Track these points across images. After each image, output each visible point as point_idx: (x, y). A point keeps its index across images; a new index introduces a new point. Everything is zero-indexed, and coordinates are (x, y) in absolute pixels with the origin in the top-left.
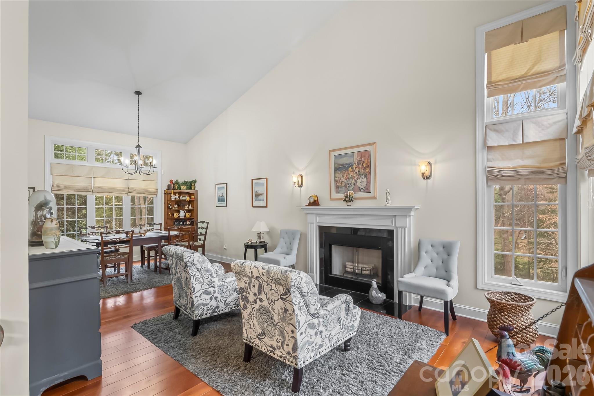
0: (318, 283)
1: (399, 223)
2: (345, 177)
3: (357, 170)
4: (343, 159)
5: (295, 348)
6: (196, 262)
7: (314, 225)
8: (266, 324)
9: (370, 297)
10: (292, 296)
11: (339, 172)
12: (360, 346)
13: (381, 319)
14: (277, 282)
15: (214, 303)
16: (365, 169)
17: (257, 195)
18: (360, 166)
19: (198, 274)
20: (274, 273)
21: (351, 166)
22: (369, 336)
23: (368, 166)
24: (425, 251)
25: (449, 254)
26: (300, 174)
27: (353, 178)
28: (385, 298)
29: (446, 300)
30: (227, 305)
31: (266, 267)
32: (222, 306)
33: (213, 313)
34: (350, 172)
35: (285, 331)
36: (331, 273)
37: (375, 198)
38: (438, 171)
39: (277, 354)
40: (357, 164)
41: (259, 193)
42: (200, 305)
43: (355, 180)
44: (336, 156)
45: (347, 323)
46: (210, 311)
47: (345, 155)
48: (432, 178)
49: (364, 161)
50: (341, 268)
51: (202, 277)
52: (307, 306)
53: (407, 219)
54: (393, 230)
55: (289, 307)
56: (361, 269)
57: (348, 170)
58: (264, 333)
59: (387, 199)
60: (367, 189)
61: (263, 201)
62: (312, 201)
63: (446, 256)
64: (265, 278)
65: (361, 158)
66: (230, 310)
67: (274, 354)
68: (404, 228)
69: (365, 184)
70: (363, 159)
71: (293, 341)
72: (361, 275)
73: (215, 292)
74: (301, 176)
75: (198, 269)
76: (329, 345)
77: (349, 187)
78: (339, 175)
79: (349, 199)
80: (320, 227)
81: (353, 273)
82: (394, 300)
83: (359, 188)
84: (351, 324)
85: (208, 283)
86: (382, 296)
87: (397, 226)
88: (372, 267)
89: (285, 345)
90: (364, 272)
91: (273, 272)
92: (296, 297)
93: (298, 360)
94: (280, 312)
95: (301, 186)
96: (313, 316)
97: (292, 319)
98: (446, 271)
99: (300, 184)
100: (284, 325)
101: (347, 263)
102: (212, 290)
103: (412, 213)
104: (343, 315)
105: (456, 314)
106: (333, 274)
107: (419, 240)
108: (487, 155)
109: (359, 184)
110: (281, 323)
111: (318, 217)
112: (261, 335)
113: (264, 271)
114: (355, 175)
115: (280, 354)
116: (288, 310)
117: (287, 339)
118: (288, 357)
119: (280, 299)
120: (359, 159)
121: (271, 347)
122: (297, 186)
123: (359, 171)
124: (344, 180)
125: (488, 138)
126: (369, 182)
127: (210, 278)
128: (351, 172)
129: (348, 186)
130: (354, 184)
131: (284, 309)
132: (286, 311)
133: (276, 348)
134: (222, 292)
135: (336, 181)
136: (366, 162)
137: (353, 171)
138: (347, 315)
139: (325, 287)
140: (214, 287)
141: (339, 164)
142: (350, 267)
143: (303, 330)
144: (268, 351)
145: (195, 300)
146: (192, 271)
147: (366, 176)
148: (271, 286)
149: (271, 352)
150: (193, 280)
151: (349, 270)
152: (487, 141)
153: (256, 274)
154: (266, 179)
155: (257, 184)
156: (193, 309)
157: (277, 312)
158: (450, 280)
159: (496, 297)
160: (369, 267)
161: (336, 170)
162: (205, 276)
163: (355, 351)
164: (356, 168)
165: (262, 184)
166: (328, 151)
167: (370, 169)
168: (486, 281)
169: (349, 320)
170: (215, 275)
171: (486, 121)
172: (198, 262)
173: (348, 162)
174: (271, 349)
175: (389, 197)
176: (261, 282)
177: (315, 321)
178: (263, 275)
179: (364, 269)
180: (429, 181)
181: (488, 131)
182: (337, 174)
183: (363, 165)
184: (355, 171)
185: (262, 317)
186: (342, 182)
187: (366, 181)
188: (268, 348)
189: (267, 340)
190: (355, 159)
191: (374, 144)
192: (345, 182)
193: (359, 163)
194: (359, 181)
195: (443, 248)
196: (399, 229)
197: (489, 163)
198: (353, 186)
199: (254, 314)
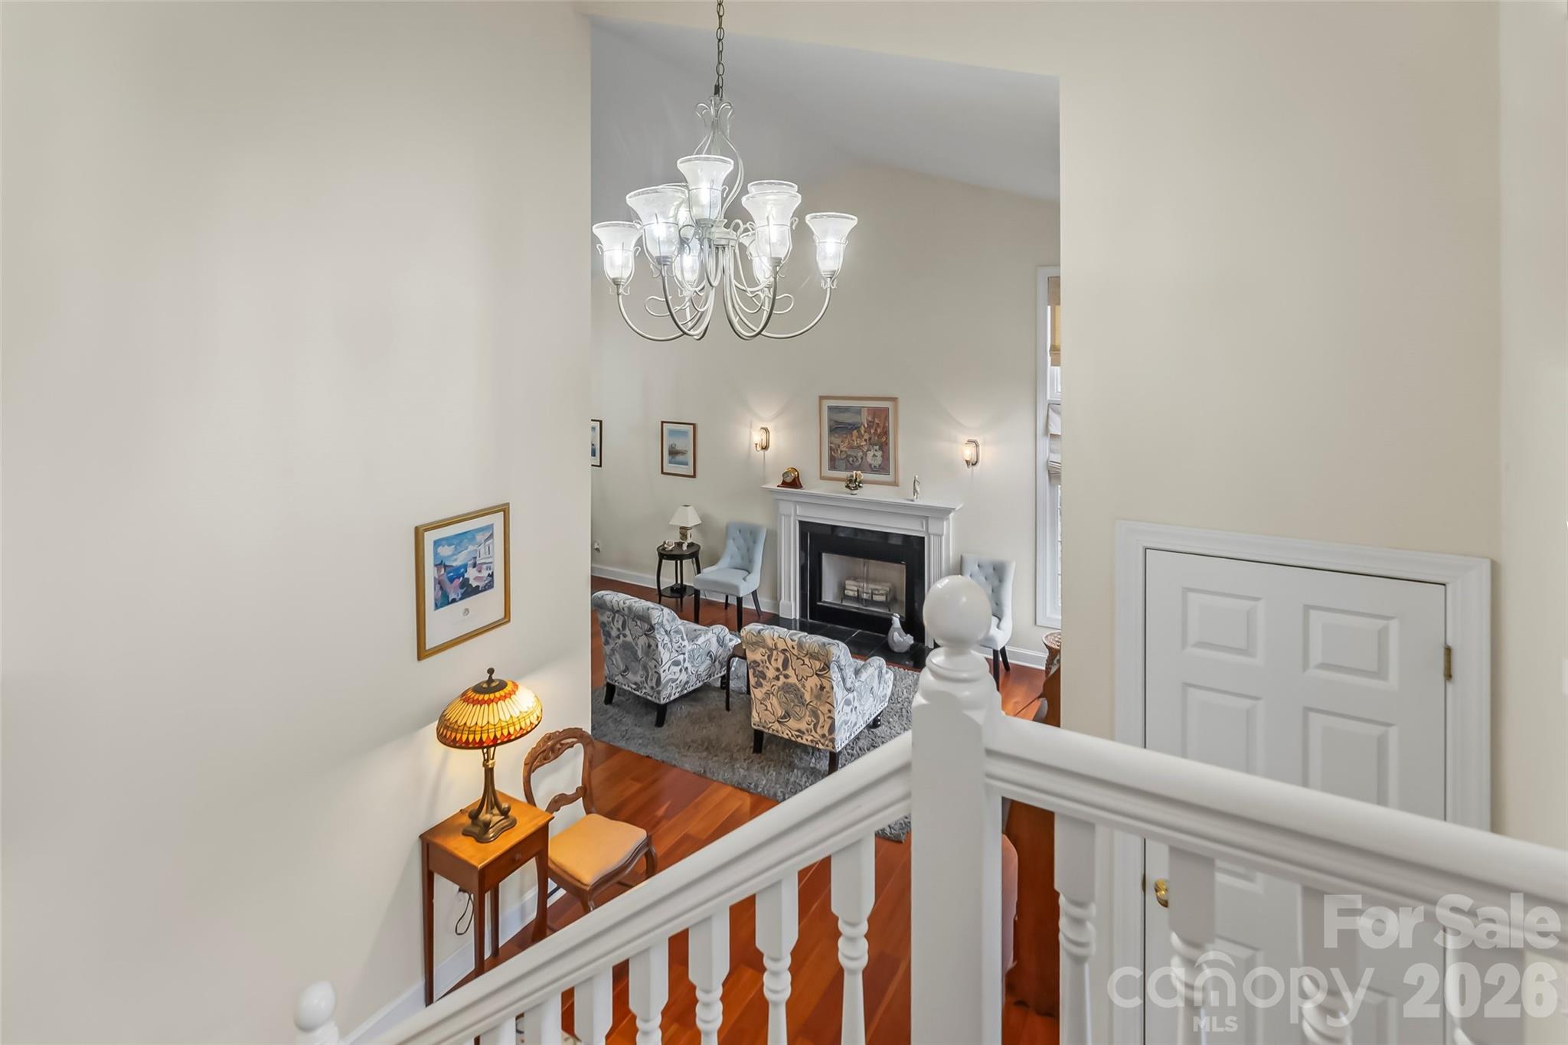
0: (798, 618)
1: (933, 528)
2: (846, 445)
3: (867, 436)
4: (842, 414)
5: (832, 729)
6: (665, 622)
7: (792, 518)
8: (792, 704)
9: (890, 642)
10: (831, 671)
11: (837, 435)
12: (891, 720)
13: (911, 677)
14: (813, 656)
15: (683, 677)
16: (879, 436)
17: (673, 453)
18: (872, 431)
19: (666, 638)
20: (809, 646)
21: (856, 429)
22: (899, 705)
23: (886, 433)
24: (969, 573)
25: (1001, 580)
26: (764, 426)
27: (859, 447)
28: (912, 642)
29: (995, 649)
30: (698, 676)
31: (796, 638)
32: (693, 678)
33: (682, 691)
34: (854, 438)
35: (819, 711)
36: (820, 600)
37: (895, 484)
38: (987, 454)
39: (806, 740)
40: (866, 426)
41: (679, 448)
42: (668, 682)
43: (863, 451)
44: (830, 408)
45: (879, 692)
46: (679, 689)
47: (846, 409)
48: (979, 465)
49: (878, 424)
50: (836, 590)
51: (671, 641)
52: (844, 680)
53: (945, 523)
54: (923, 538)
55: (826, 683)
56: (870, 591)
57: (851, 434)
58: (789, 715)
59: (915, 491)
60: (883, 468)
61: (687, 465)
62: (789, 480)
63: (996, 583)
64: (795, 652)
65: (874, 418)
66: (701, 683)
67: (802, 739)
68: (941, 536)
69: (878, 461)
70: (877, 421)
71: (830, 721)
72: (871, 602)
73: (684, 660)
74: (766, 430)
75: (666, 631)
76: (862, 722)
77: (853, 461)
78: (837, 441)
79: (853, 484)
80: (801, 522)
81: (858, 599)
82: (924, 642)
83: (870, 465)
84: (883, 694)
85: (678, 649)
86: (909, 640)
87: (930, 531)
88: (888, 589)
89: (819, 726)
90: (877, 598)
91: (807, 646)
92: (835, 674)
93: (836, 743)
94: (814, 691)
95: (765, 448)
96: (849, 690)
97: (829, 697)
98: (997, 604)
99: (764, 444)
100: (819, 704)
101: (847, 582)
102: (681, 658)
103: (951, 515)
104: (875, 684)
105: (1009, 661)
106: (825, 602)
107: (962, 557)
108: (1050, 444)
109: (869, 458)
110: (815, 702)
111: (798, 507)
112: (784, 717)
113: (794, 644)
114: (863, 443)
115: (810, 738)
116: (825, 688)
117: (822, 720)
118: (822, 741)
119: (815, 675)
120: (870, 419)
121: (799, 731)
122: (759, 448)
123: (870, 439)
124: (844, 449)
125: (1050, 422)
126: (886, 458)
127: (681, 641)
128: (857, 437)
129: (851, 459)
130: (862, 458)
131: (819, 687)
132: (822, 688)
133: (806, 732)
134: (692, 659)
135: (831, 449)
136: (881, 425)
137: (860, 436)
138: (880, 683)
139: (811, 623)
140: (684, 654)
141: (837, 422)
142: (852, 588)
143: (840, 708)
144: (792, 736)
145: (663, 675)
146: (660, 636)
147: (881, 448)
148: (803, 661)
149: (797, 736)
150: (660, 648)
151: (851, 593)
152: (1050, 428)
153: (781, 646)
154: (694, 425)
155: (672, 433)
156: (660, 688)
157: (809, 690)
158: (1002, 617)
159: (1057, 639)
160: (885, 588)
161: (831, 431)
162: (674, 640)
163: (886, 726)
164: (865, 432)
165: (684, 433)
166: (818, 399)
167: (887, 438)
168: (1048, 615)
169: (881, 689)
170: (685, 637)
171: (1048, 398)
172: (668, 621)
173: (851, 421)
174: (797, 733)
175: (918, 489)
176: (789, 655)
177: (851, 696)
178: (793, 648)
179: (876, 592)
180: (975, 467)
181: (1050, 410)
182: (833, 438)
183: (876, 430)
184: (863, 436)
185: (787, 695)
186: (841, 452)
187: (882, 456)
188: (793, 733)
189: (792, 723)
190: (864, 418)
191: (894, 400)
192: (846, 452)
193: (870, 424)
194: (870, 454)
195: (994, 569)
196: (932, 537)
197: (1052, 455)
198: (860, 460)
199: (773, 693)
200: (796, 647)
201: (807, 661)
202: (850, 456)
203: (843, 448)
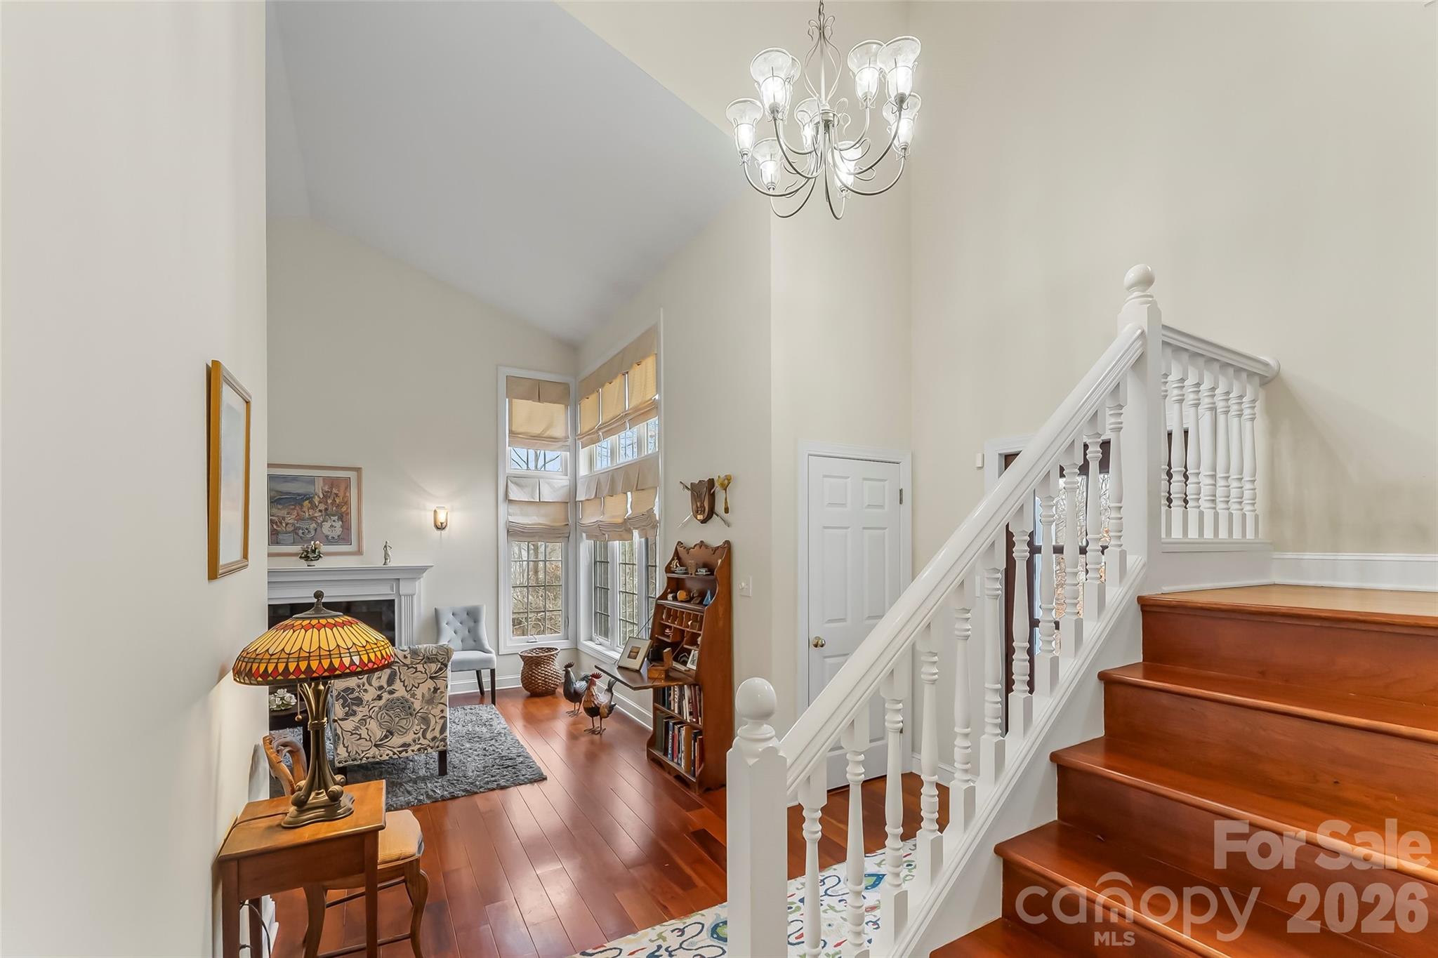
1: (405, 588)
2: (293, 517)
3: (322, 507)
4: (289, 484)
5: (444, 729)
8: (398, 719)
10: (448, 668)
11: (280, 507)
14: (430, 659)
16: (338, 506)
18: (329, 501)
20: (426, 650)
21: (308, 498)
23: (346, 503)
24: (445, 620)
25: (476, 621)
27: (312, 519)
34: (305, 509)
35: (430, 716)
37: (359, 552)
38: (455, 519)
40: (321, 496)
43: (317, 522)
44: (271, 477)
47: (294, 478)
49: (337, 493)
53: (418, 582)
54: (394, 600)
55: (440, 683)
57: (302, 506)
58: (391, 733)
59: (387, 554)
60: (344, 538)
63: (472, 624)
64: (407, 661)
65: (331, 488)
67: (406, 752)
68: (412, 596)
69: (337, 531)
70: (335, 491)
71: (442, 722)
77: (303, 533)
78: (278, 511)
79: (310, 555)
83: (327, 537)
87: (400, 593)
89: (429, 731)
91: (422, 650)
93: (447, 740)
94: (426, 696)
97: (443, 696)
98: (476, 640)
100: (430, 708)
103: (426, 574)
107: (435, 608)
108: (508, 508)
109: (325, 529)
110: (425, 707)
112: (384, 738)
113: (407, 653)
114: (317, 514)
115: (415, 748)
117: (433, 722)
118: (432, 744)
119: (428, 680)
120: (326, 489)
121: (402, 745)
123: (326, 509)
124: (291, 521)
126: (346, 528)
128: (309, 508)
129: (301, 531)
130: (316, 530)
131: (432, 690)
132: (436, 690)
133: (411, 743)
135: (272, 523)
136: (341, 494)
137: (313, 507)
141: (280, 493)
147: (341, 518)
148: (416, 668)
149: (400, 752)
152: (507, 494)
157: (420, 697)
161: (271, 502)
164: (320, 502)
167: (349, 508)
171: (507, 471)
173: (300, 491)
174: (400, 749)
176: (397, 668)
180: (443, 532)
181: (509, 482)
182: (275, 511)
183: (334, 500)
184: (317, 507)
185: (391, 713)
186: (286, 525)
187: (342, 527)
188: (395, 750)
189: (396, 741)
190: (319, 489)
191: (358, 470)
192: (293, 524)
193: (326, 495)
194: (326, 525)
195: (468, 614)
196: (403, 597)
197: (510, 517)
198: (313, 532)
199: (370, 717)
200: (409, 656)
201: (420, 667)
202: (299, 528)
203: (290, 519)
